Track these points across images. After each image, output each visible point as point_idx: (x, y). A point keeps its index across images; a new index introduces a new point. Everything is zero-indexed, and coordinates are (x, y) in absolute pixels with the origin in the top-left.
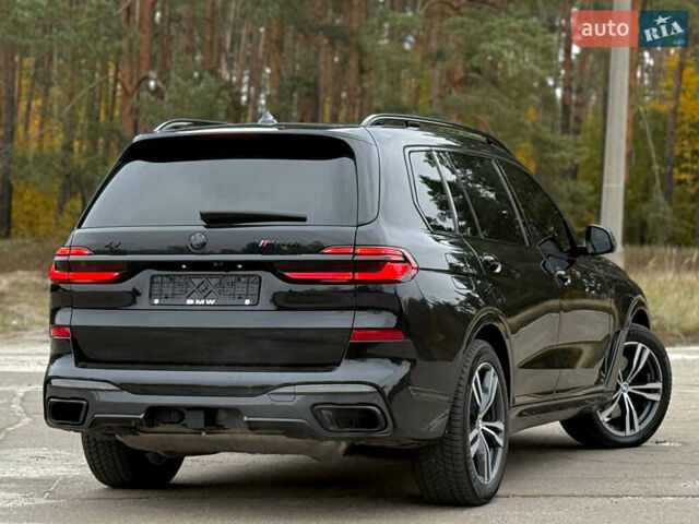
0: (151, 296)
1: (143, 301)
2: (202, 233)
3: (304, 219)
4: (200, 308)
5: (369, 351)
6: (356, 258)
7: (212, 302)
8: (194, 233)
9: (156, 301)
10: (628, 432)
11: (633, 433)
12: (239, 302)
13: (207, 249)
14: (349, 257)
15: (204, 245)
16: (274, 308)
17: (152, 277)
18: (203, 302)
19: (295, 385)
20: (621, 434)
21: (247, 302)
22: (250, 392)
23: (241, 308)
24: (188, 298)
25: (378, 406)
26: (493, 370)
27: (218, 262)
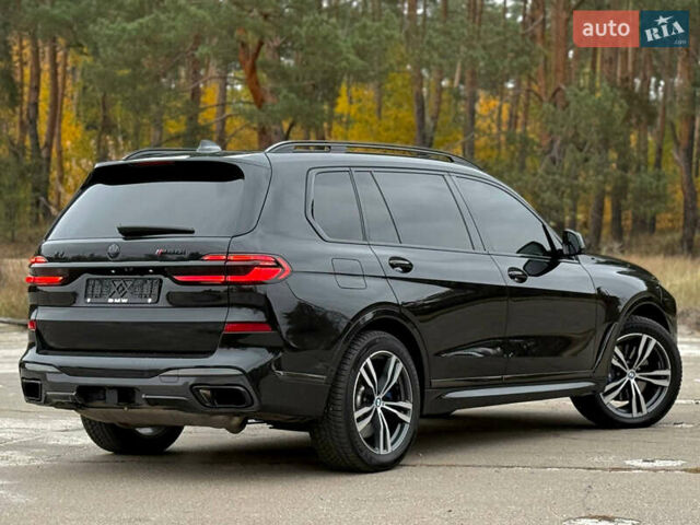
0: (86, 297)
1: (80, 301)
2: (117, 244)
3: (192, 232)
4: (116, 307)
5: (241, 341)
6: (228, 263)
7: (125, 301)
8: (111, 244)
9: (89, 300)
10: (635, 413)
11: (640, 414)
12: (143, 300)
13: (120, 256)
14: (222, 263)
15: (117, 254)
16: (169, 305)
17: (88, 280)
18: (119, 301)
19: (178, 368)
20: (629, 416)
21: (150, 300)
22: (146, 374)
23: (144, 306)
24: (110, 297)
25: (245, 386)
26: (394, 358)
27: (128, 268)
